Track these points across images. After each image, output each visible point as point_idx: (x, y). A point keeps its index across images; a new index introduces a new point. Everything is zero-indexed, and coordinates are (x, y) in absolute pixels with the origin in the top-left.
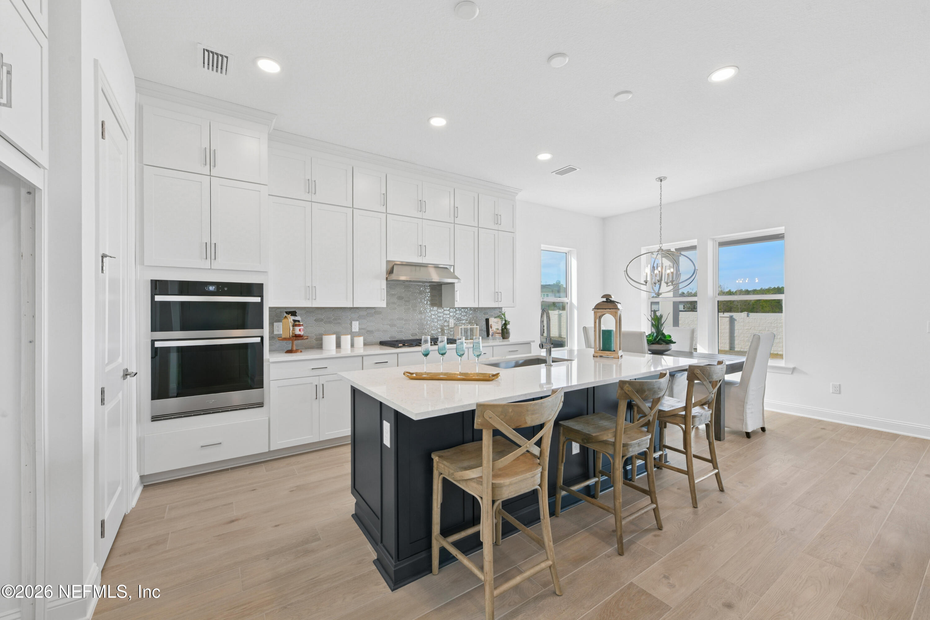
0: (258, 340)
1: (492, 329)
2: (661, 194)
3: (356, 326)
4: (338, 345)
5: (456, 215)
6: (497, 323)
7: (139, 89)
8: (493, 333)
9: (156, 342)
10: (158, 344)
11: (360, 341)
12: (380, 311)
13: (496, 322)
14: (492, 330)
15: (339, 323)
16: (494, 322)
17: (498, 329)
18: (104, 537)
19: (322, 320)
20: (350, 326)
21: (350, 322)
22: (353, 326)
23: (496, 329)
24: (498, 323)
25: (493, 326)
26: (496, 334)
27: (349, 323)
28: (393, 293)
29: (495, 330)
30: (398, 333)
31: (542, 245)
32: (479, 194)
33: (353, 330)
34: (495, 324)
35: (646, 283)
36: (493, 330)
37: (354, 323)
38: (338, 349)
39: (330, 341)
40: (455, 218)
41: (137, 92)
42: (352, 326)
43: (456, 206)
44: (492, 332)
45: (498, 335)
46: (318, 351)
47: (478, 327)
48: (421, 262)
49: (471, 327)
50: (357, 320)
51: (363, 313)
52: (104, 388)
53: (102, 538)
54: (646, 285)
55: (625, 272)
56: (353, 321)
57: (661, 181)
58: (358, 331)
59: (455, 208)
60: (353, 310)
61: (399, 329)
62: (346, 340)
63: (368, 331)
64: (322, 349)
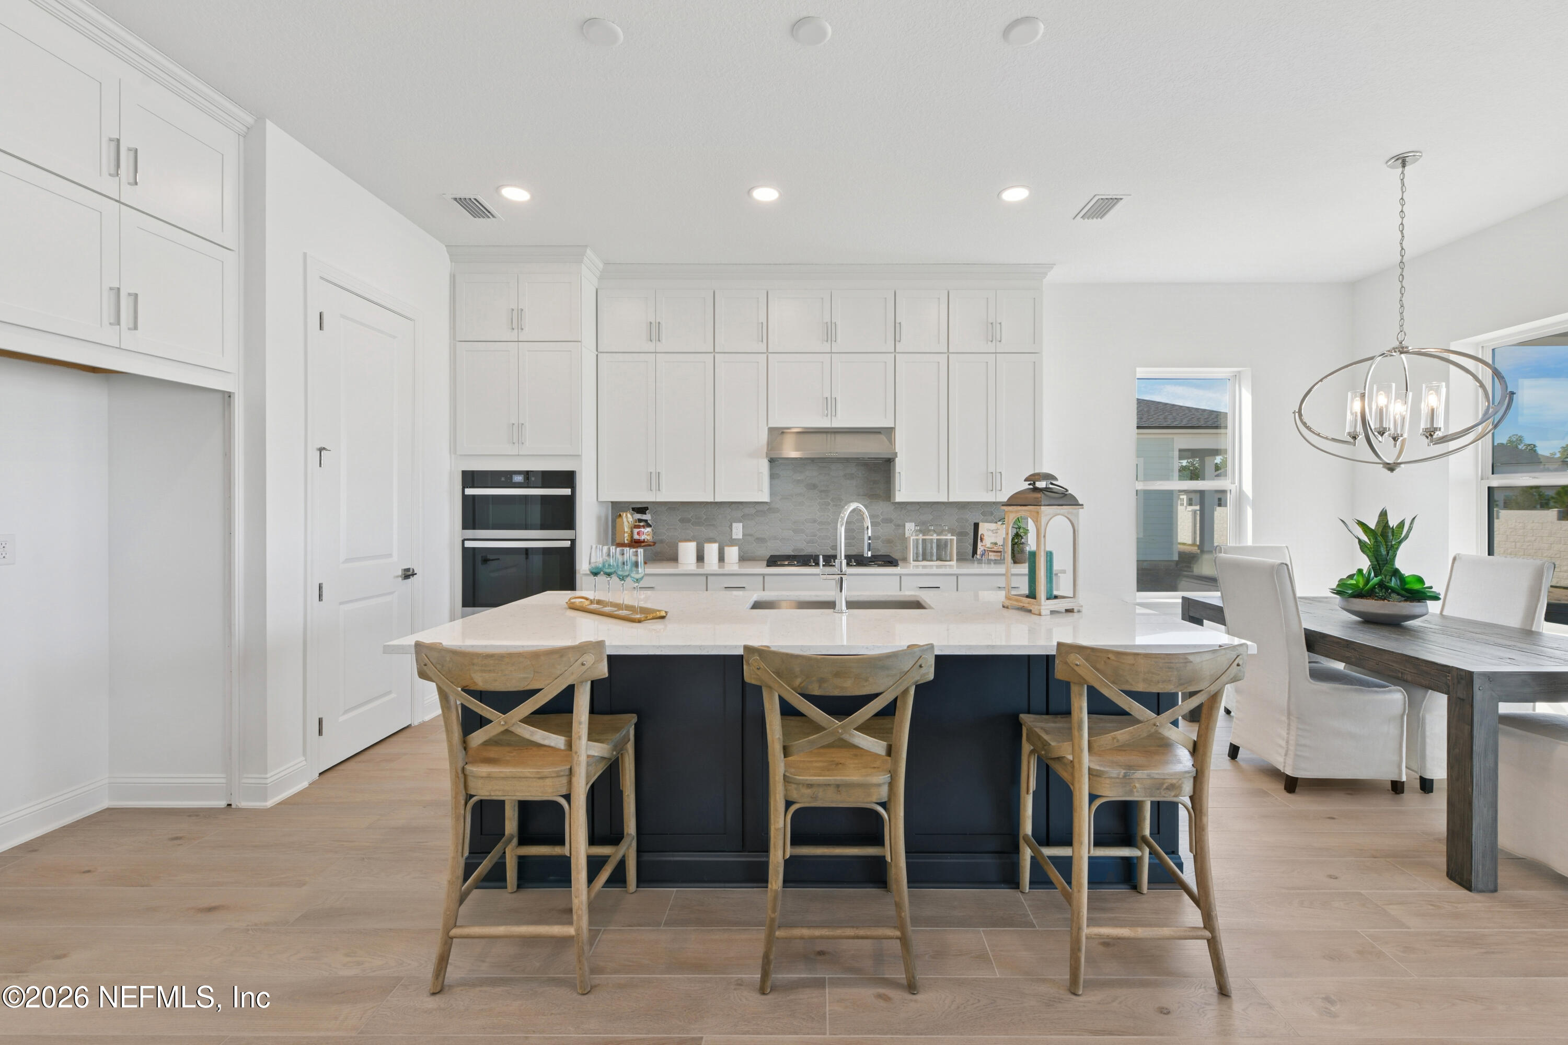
0: (567, 544)
1: (984, 544)
2: (1402, 199)
3: (738, 530)
4: (700, 558)
5: (897, 338)
6: (995, 532)
7: (453, 258)
8: (985, 550)
9: (466, 542)
10: (468, 544)
11: (732, 553)
12: (778, 508)
13: (993, 531)
14: (982, 546)
15: (713, 525)
16: (989, 530)
17: (996, 544)
18: (322, 735)
19: (689, 521)
20: (730, 530)
21: (730, 524)
22: (734, 530)
23: (992, 543)
24: (997, 533)
25: (985, 538)
26: (990, 554)
27: (728, 526)
28: (799, 478)
29: (988, 545)
30: (807, 543)
31: (1138, 369)
32: (950, 292)
33: (734, 537)
34: (990, 533)
35: (1355, 438)
36: (985, 546)
37: (734, 525)
38: (701, 564)
39: (687, 550)
40: (897, 342)
41: (451, 262)
42: (732, 530)
43: (898, 321)
44: (982, 548)
45: (994, 556)
46: (672, 564)
47: (953, 539)
48: (828, 425)
49: (938, 537)
50: (740, 522)
51: (752, 511)
52: (322, 584)
53: (319, 735)
54: (1355, 445)
55: (1297, 414)
56: (735, 522)
57: (1404, 165)
58: (741, 537)
59: (897, 325)
60: (733, 505)
61: (809, 538)
62: (712, 550)
63: (758, 539)
64: (678, 562)
